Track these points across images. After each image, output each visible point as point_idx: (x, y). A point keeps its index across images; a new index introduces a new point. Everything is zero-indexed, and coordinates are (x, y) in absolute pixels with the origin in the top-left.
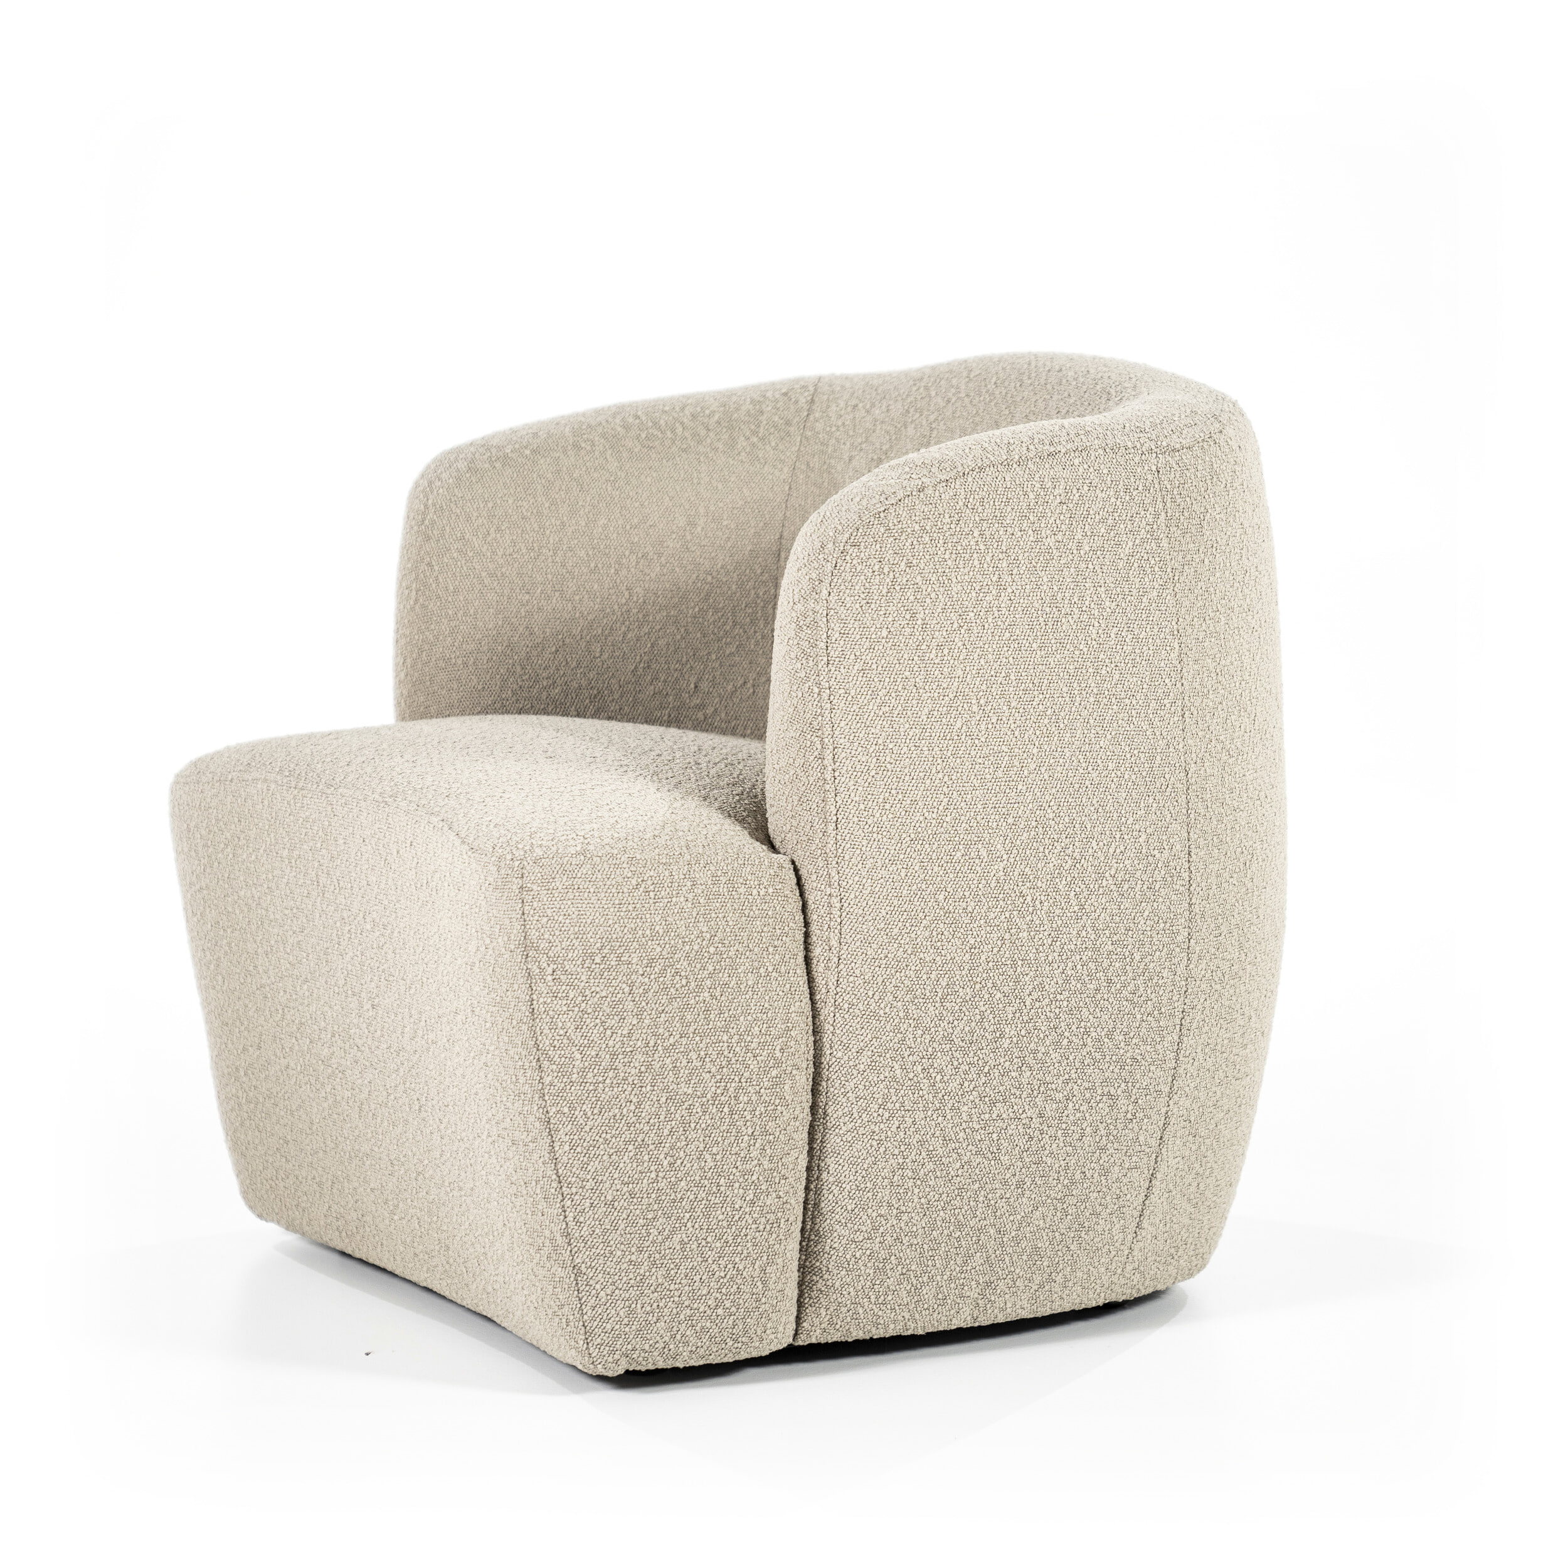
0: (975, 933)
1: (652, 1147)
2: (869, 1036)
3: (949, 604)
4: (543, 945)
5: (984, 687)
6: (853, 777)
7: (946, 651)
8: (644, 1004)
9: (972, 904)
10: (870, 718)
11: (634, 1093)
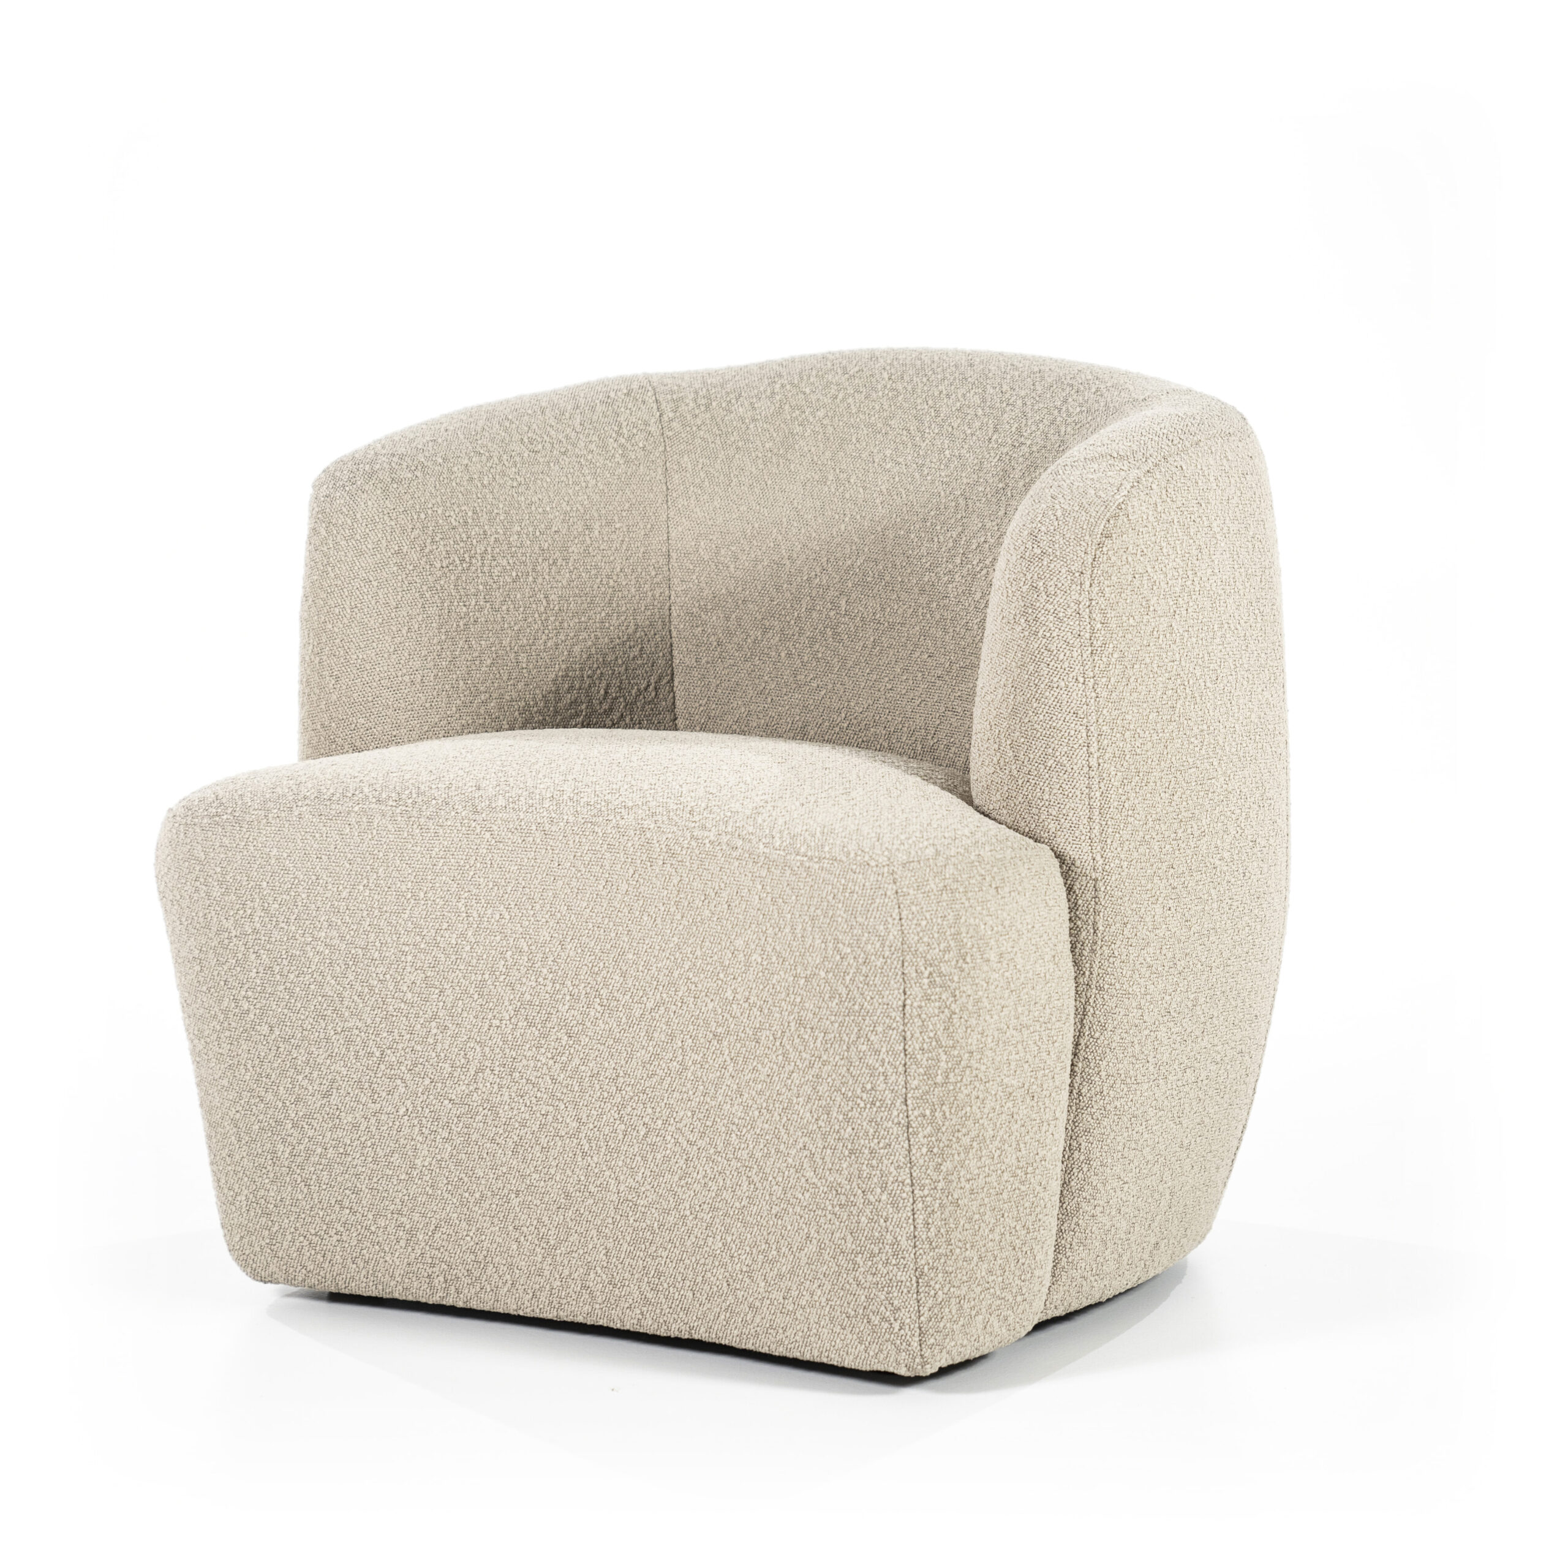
4: (922, 948)
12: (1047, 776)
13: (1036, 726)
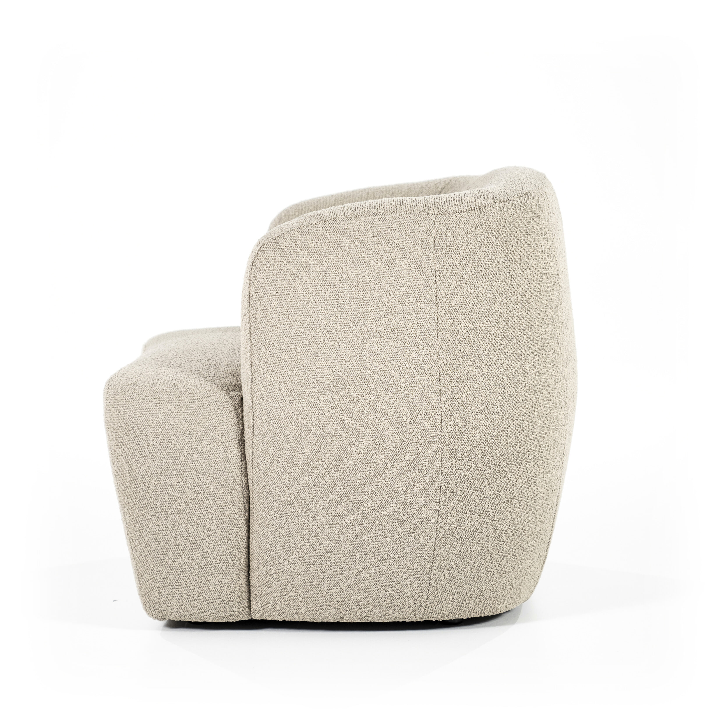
0: (318, 436)
1: (163, 519)
2: (267, 479)
3: (308, 281)
5: (323, 321)
6: (259, 359)
7: (305, 303)
8: (154, 454)
9: (316, 422)
10: (266, 332)
11: (153, 494)
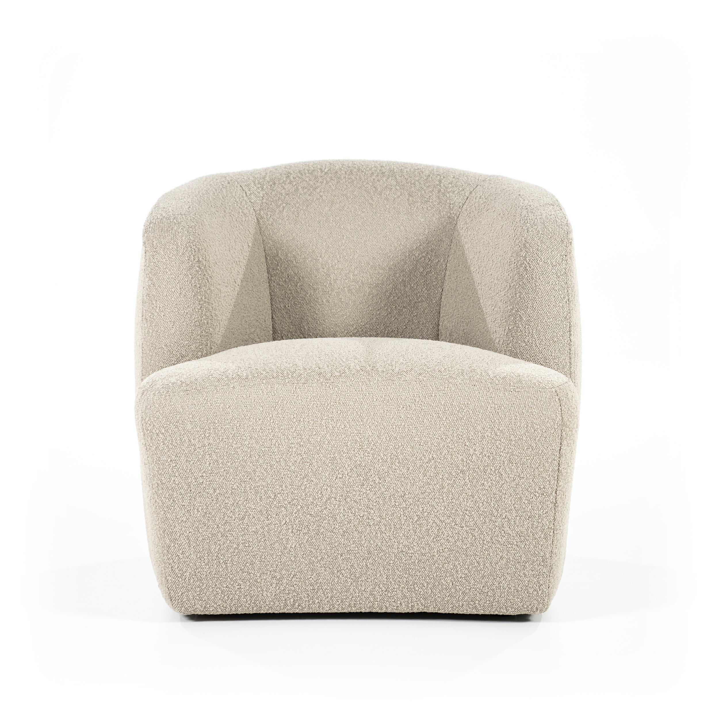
12: (554, 345)
13: (549, 324)
